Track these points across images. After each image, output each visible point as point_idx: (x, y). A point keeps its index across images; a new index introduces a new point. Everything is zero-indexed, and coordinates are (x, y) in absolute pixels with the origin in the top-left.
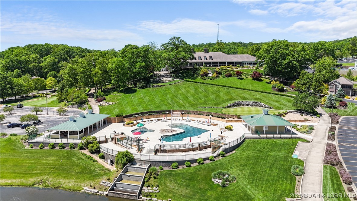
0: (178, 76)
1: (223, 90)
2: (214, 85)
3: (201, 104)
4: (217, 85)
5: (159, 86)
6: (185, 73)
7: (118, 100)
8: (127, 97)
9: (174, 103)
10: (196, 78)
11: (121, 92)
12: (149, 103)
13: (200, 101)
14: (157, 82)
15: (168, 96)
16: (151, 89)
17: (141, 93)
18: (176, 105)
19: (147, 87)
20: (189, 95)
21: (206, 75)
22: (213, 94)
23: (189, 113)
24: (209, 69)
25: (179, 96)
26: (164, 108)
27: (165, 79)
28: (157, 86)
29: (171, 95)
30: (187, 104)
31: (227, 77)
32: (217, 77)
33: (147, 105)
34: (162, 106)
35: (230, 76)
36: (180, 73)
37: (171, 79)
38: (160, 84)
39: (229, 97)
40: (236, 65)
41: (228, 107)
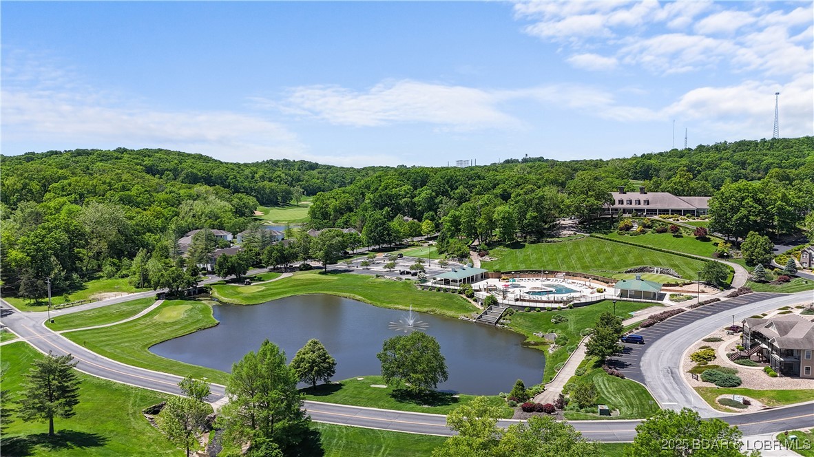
0: (585, 230)
1: (636, 251)
2: (627, 243)
3: (596, 267)
4: (631, 244)
5: (554, 242)
6: (599, 223)
7: (502, 255)
8: (512, 252)
9: (563, 264)
10: (612, 232)
11: (507, 246)
12: (535, 261)
13: (597, 263)
14: (553, 236)
15: (560, 255)
16: (543, 245)
17: (530, 249)
18: (564, 266)
19: (539, 242)
20: (588, 255)
21: (628, 228)
22: (619, 255)
23: (575, 275)
24: (637, 220)
25: (574, 256)
26: (550, 268)
27: (565, 232)
28: (551, 242)
29: (565, 253)
30: (579, 266)
31: (658, 232)
32: (643, 232)
33: (531, 264)
34: (548, 265)
35: (664, 231)
36: (593, 224)
37: (572, 232)
38: (557, 239)
39: (637, 261)
40: (684, 215)
41: (626, 272)
